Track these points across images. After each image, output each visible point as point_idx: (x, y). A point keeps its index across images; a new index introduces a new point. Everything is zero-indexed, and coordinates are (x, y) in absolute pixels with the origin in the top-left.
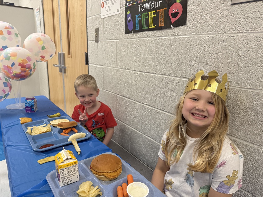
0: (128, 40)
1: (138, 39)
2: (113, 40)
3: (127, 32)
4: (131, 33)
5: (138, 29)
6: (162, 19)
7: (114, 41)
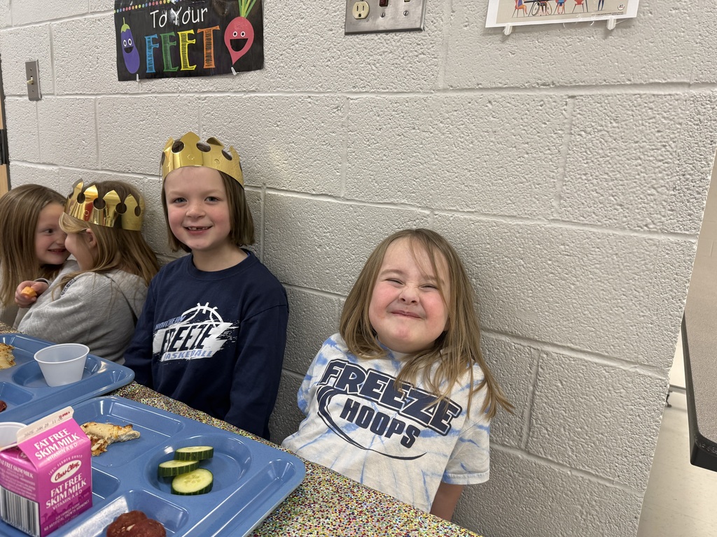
0: (128, 96)
1: (155, 95)
2: (84, 94)
3: (124, 75)
4: (135, 79)
5: (154, 71)
6: (209, 51)
7: (86, 97)
